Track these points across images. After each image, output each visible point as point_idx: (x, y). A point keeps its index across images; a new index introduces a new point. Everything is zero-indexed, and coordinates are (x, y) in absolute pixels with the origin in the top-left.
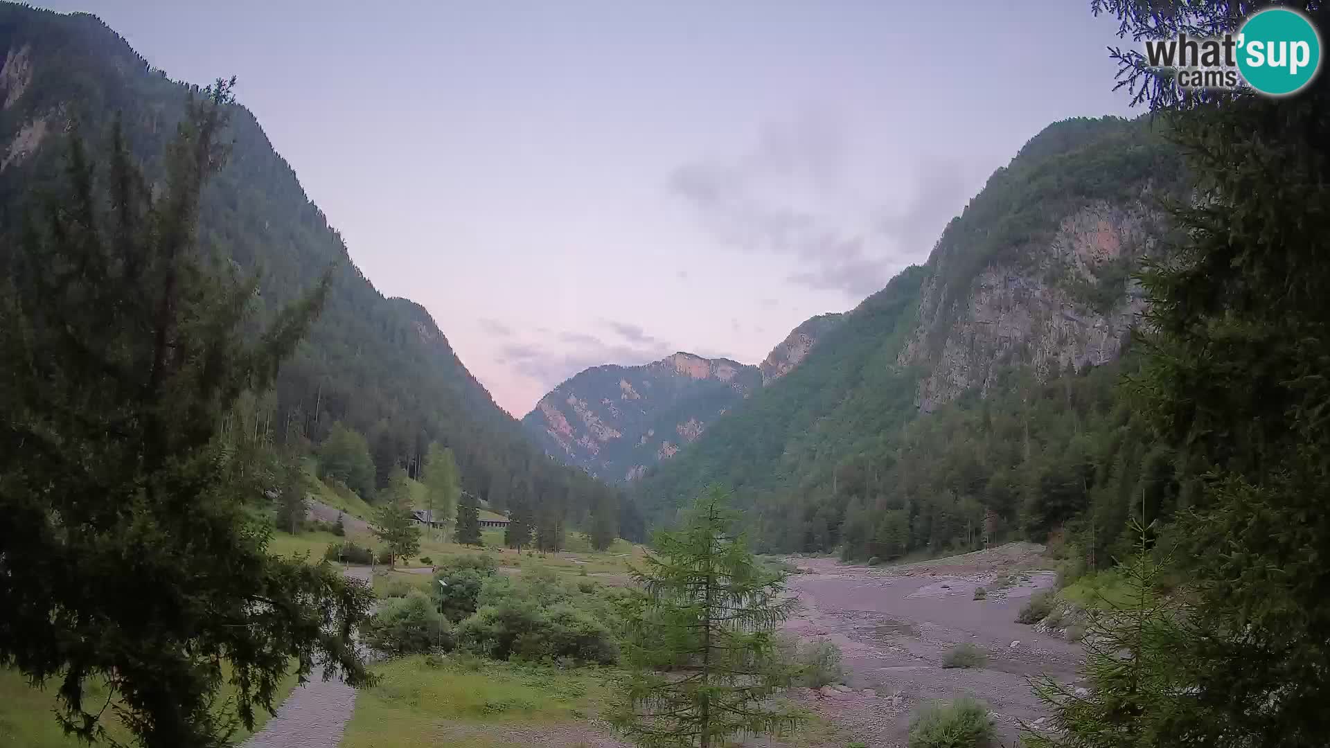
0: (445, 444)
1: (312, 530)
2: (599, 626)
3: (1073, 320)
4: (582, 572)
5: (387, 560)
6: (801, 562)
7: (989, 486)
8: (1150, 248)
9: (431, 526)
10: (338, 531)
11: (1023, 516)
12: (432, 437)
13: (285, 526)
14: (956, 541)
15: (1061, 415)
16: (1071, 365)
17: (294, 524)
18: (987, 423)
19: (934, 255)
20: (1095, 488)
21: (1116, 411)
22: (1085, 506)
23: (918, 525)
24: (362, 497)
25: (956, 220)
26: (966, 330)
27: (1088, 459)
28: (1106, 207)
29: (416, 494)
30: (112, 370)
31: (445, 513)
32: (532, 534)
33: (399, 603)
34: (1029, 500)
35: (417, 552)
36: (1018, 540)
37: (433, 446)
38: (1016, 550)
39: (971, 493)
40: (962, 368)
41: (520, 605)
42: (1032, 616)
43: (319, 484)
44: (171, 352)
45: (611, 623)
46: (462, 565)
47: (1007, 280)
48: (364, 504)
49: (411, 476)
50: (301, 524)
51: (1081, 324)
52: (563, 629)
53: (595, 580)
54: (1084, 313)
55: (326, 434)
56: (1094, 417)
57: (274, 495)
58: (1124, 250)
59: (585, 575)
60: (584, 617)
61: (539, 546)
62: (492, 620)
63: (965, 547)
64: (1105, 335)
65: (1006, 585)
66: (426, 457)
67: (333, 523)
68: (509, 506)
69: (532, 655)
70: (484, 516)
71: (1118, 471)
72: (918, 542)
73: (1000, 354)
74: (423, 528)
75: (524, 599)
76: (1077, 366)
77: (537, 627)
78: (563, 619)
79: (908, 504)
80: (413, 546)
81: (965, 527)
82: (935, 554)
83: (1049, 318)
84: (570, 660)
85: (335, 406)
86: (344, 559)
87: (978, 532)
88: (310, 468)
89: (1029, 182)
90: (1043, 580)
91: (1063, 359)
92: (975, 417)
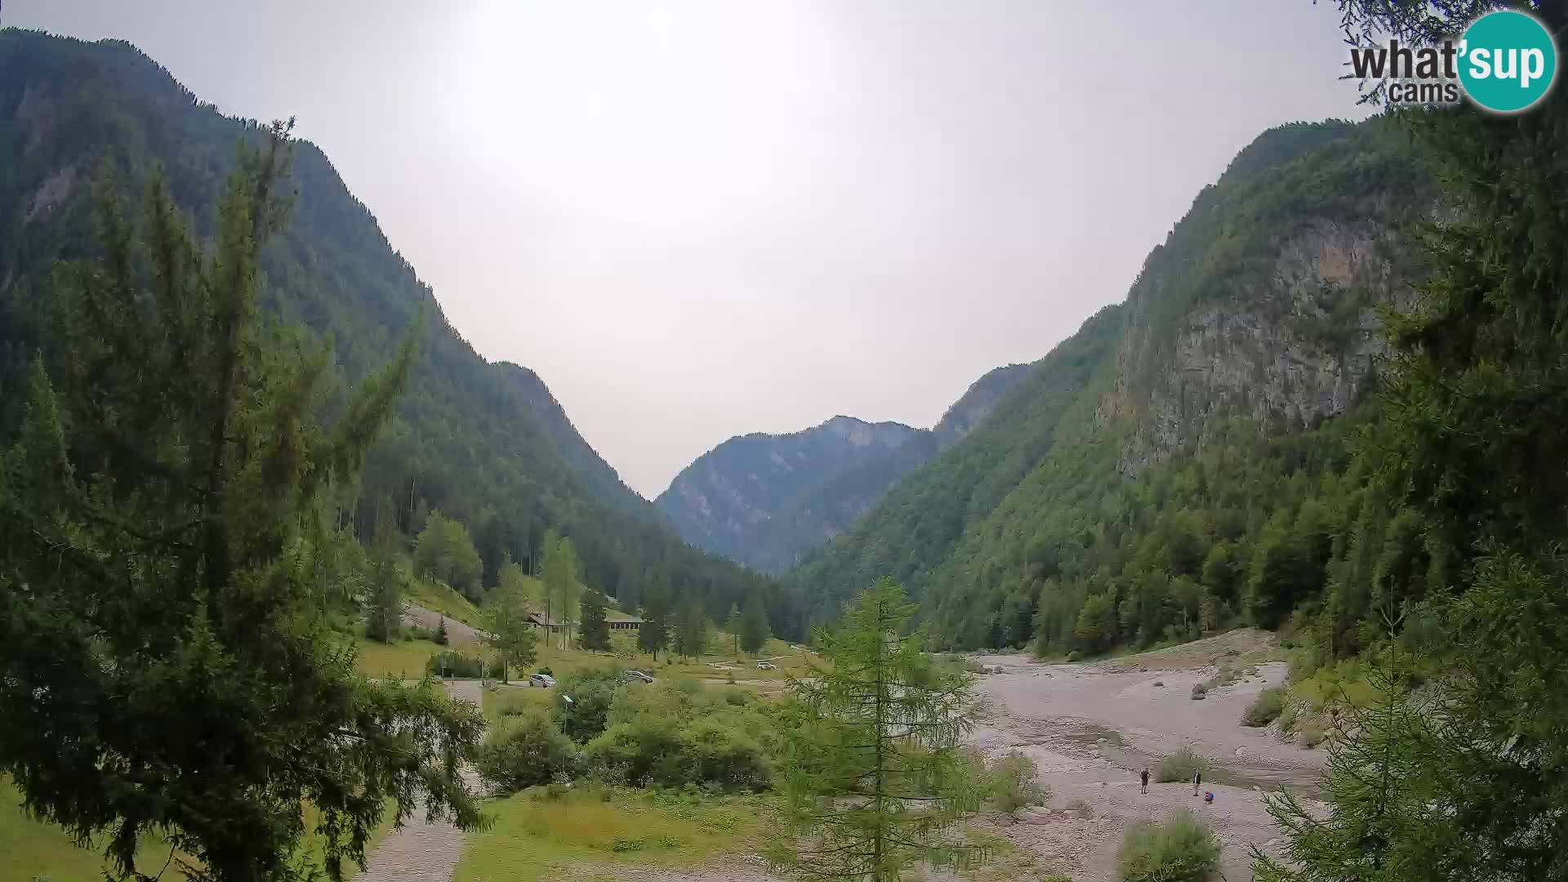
0: (565, 532)
1: (408, 639)
2: (753, 744)
3: (1299, 363)
4: (730, 679)
5: (498, 673)
6: (990, 660)
7: (1206, 565)
8: (1386, 275)
9: (551, 630)
10: (440, 638)
11: (1248, 595)
12: (548, 525)
13: (377, 634)
14: (1169, 630)
15: (1291, 476)
16: (1298, 415)
17: (388, 633)
18: (1202, 489)
19: (1134, 292)
20: (1331, 563)
21: (1355, 468)
22: (1319, 582)
23: (1124, 613)
24: (469, 599)
25: (1158, 249)
26: (1174, 380)
27: (1323, 527)
28: (1334, 228)
29: (530, 593)
30: (162, 471)
31: (566, 614)
32: (669, 636)
33: (514, 724)
34: (1256, 578)
35: (533, 661)
36: (1244, 626)
37: (550, 537)
38: (1240, 638)
39: (1187, 572)
40: (1172, 424)
41: (657, 723)
42: (1261, 717)
43: (415, 585)
44: (230, 447)
45: (766, 741)
46: (587, 676)
47: (1222, 319)
48: (471, 607)
49: (526, 572)
50: (396, 633)
51: (1309, 368)
52: (710, 748)
53: (744, 689)
54: (1312, 355)
55: (423, 527)
56: (1329, 478)
57: (363, 598)
58: (1357, 278)
59: (733, 683)
60: (734, 734)
61: (679, 650)
62: (623, 740)
63: (1182, 637)
64: (1339, 379)
65: (1230, 680)
66: (541, 549)
67: (434, 628)
68: (642, 603)
69: (673, 781)
70: (613, 616)
71: (1357, 543)
72: (1126, 633)
73: (1215, 407)
74: (539, 631)
75: (663, 715)
76: (1307, 417)
77: (677, 747)
78: (709, 737)
79: (1112, 588)
80: (530, 654)
81: (1180, 612)
82: (1144, 647)
83: (1272, 363)
84: (716, 785)
85: (432, 492)
86: (448, 674)
87: (1195, 618)
88: (404, 568)
89: (1241, 202)
90: (1274, 673)
91: (1289, 411)
92: (1189, 480)
